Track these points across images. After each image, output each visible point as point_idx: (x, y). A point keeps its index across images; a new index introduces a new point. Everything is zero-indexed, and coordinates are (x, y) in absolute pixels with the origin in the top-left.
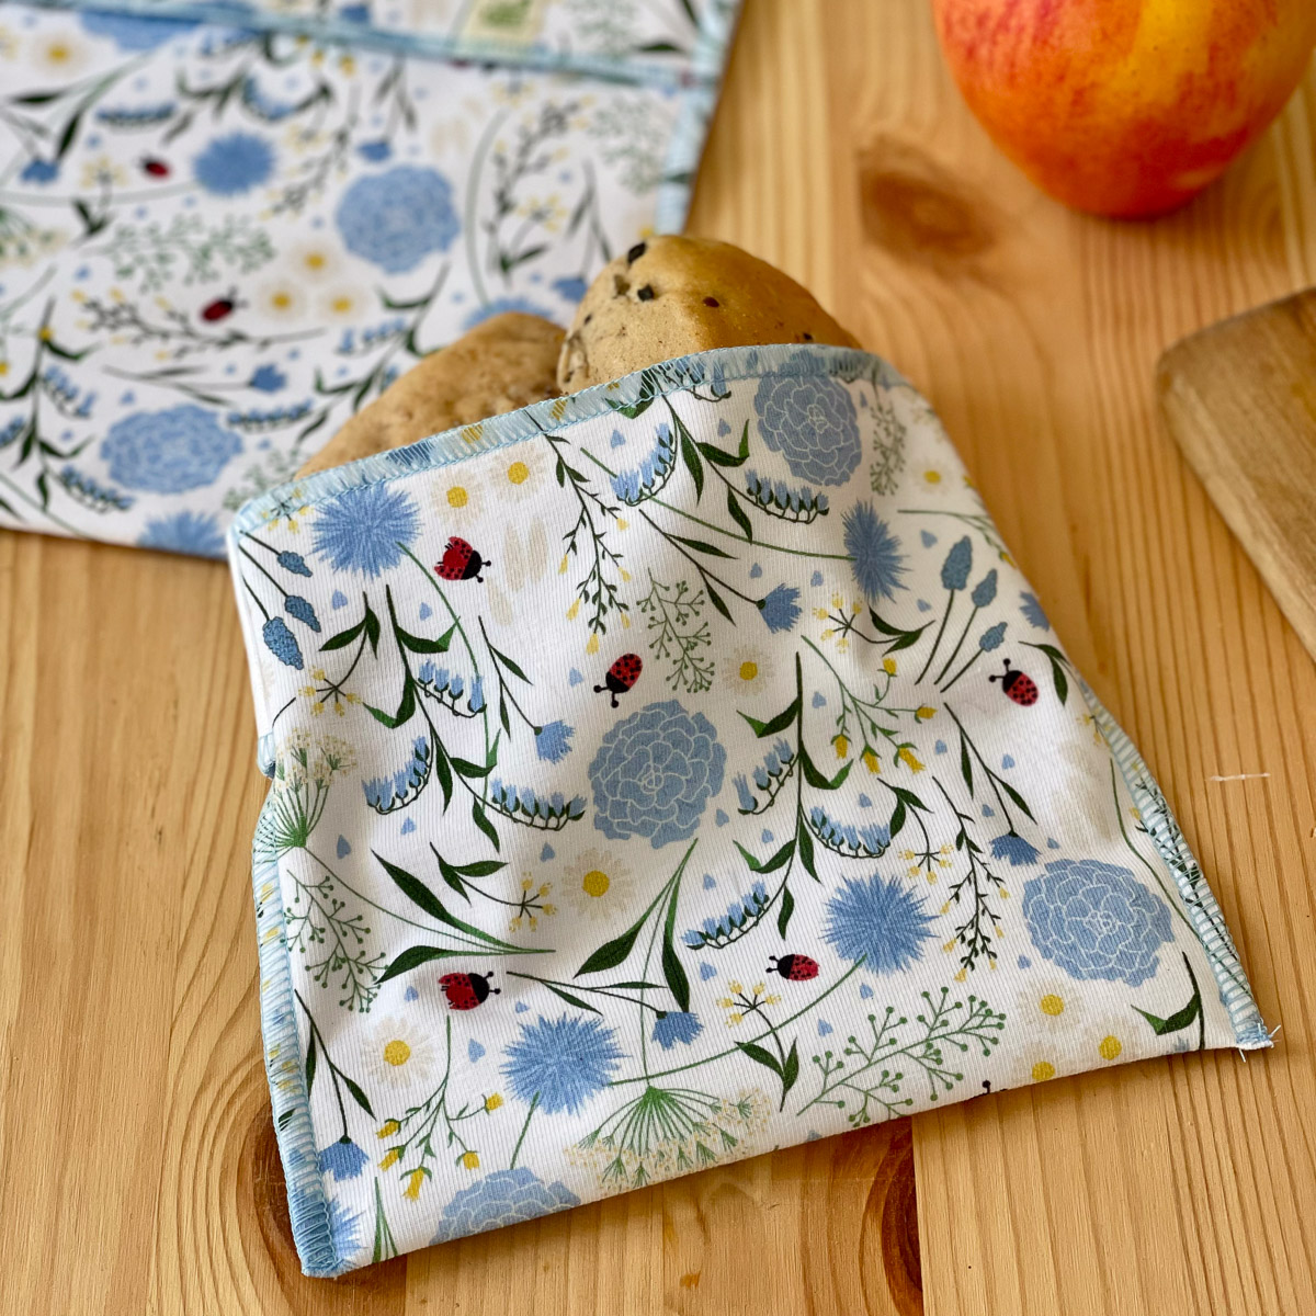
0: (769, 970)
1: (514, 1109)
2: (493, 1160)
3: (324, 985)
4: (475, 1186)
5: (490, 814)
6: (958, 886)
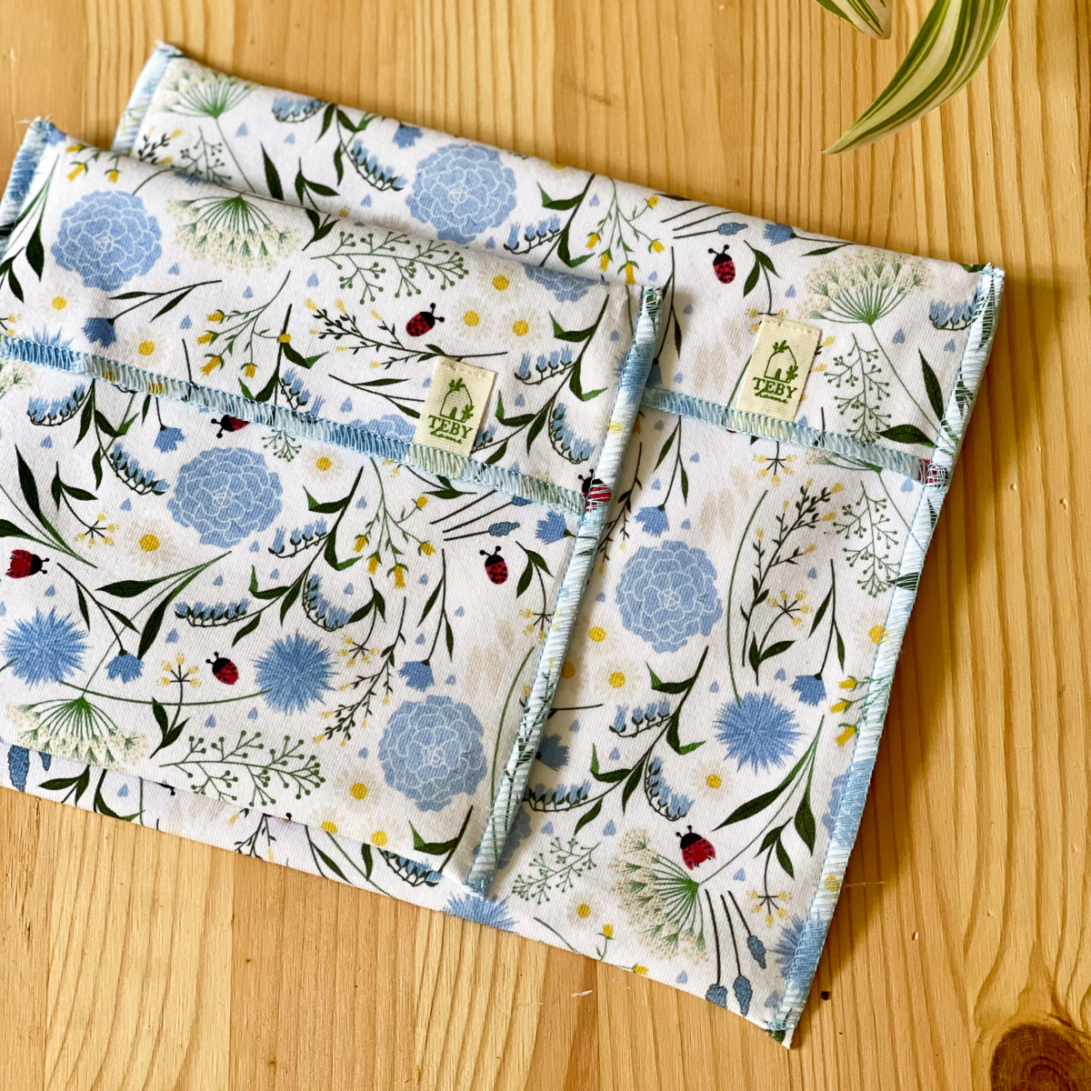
0: (208, 661)
5: (104, 463)
6: (363, 679)
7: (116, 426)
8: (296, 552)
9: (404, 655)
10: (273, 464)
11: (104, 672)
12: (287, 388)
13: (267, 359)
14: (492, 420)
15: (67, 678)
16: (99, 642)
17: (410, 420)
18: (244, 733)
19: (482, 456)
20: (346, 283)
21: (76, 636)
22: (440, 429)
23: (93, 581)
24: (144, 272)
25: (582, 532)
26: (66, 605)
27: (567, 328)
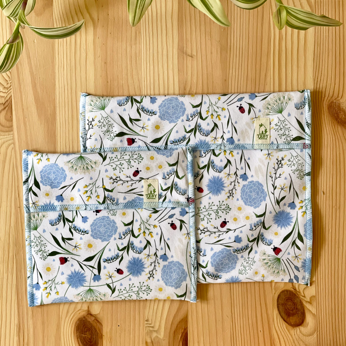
0: (115, 271)
1: (66, 285)
2: (61, 295)
3: (37, 254)
4: (58, 298)
5: (72, 230)
6: (152, 263)
7: (71, 220)
8: (125, 237)
9: (159, 254)
10: (112, 218)
11: (92, 281)
12: (109, 199)
13: (101, 193)
14: (161, 191)
15: (84, 285)
16: (88, 274)
17: (141, 197)
18: (130, 285)
19: (161, 200)
20: (115, 169)
21: (83, 274)
22: (149, 197)
23: (81, 259)
24: (65, 181)
25: (191, 211)
26: (77, 268)
27: (171, 163)
